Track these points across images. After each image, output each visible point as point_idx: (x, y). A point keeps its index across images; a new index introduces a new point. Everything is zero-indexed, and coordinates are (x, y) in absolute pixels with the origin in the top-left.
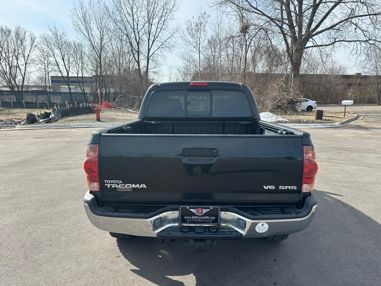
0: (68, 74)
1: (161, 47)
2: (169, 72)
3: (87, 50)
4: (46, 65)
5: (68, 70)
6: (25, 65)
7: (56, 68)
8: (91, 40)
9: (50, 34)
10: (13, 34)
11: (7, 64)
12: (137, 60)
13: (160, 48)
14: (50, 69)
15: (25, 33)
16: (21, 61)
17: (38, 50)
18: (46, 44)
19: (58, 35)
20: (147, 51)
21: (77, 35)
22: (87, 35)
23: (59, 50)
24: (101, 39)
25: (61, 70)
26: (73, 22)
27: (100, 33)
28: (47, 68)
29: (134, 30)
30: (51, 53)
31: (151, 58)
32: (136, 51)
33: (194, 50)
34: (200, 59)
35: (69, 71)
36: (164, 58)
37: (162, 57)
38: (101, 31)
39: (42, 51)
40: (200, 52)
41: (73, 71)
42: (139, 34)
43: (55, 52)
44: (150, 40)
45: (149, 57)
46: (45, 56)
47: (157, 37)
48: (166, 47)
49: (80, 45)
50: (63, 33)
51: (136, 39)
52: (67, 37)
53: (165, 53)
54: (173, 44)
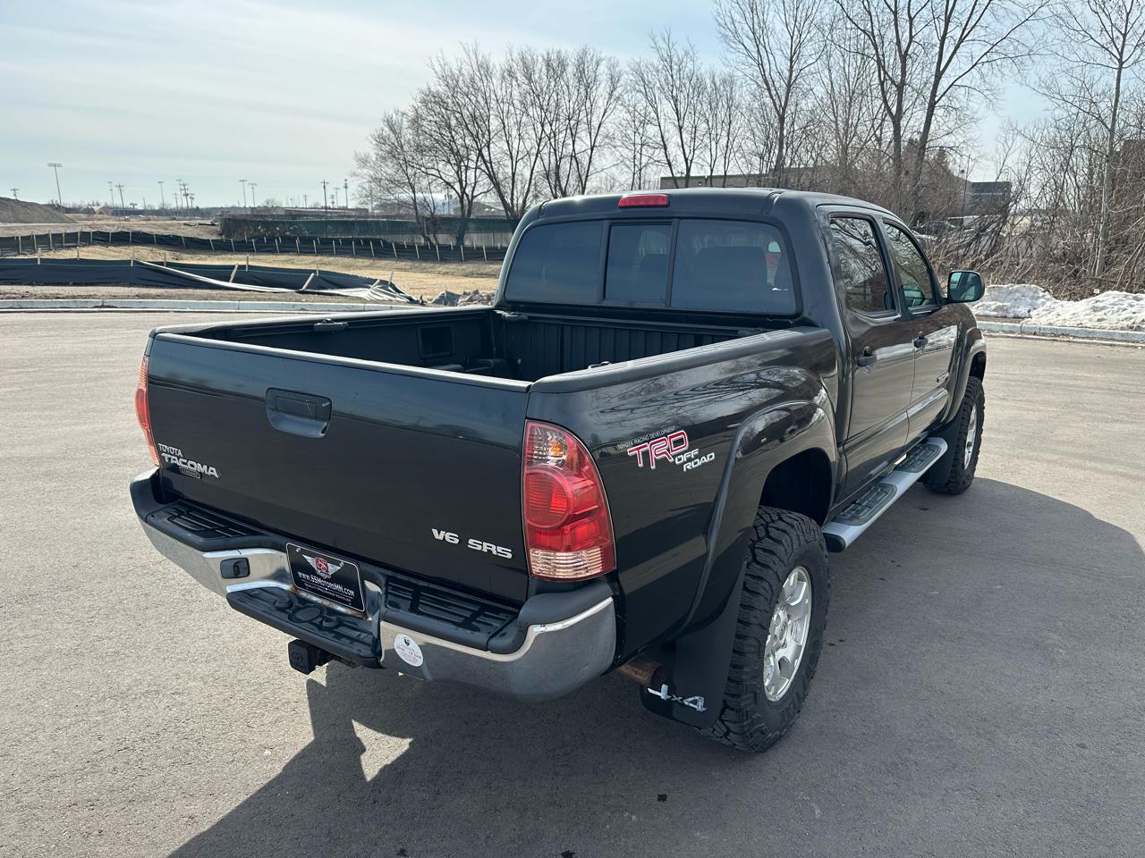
0: (688, 170)
1: (984, 59)
2: (1000, 145)
3: (745, 93)
4: (638, 147)
5: (690, 158)
6: (589, 152)
7: (659, 154)
8: (762, 65)
9: (655, 59)
10: (571, 69)
11: (552, 150)
12: (894, 110)
13: (979, 66)
14: (644, 160)
15: (598, 64)
16: (583, 144)
17: (622, 107)
18: (642, 89)
19: (675, 59)
20: (932, 80)
21: (726, 53)
22: (753, 49)
23: (672, 101)
24: (792, 57)
25: (671, 159)
26: (718, 17)
27: (792, 38)
28: (638, 156)
29: (895, 13)
30: (653, 115)
31: (941, 103)
32: (893, 82)
33: (1102, 57)
34: (1118, 88)
35: (691, 162)
36: (991, 97)
37: (986, 93)
38: (796, 33)
39: (632, 110)
40: (1121, 63)
41: (700, 161)
42: (911, 24)
43: (663, 110)
44: (946, 41)
45: (936, 99)
46: (637, 124)
47: (973, 27)
48: (1006, 56)
49: (729, 82)
50: (687, 53)
51: (898, 43)
52: (698, 63)
53: (996, 81)
54: (1031, 43)
